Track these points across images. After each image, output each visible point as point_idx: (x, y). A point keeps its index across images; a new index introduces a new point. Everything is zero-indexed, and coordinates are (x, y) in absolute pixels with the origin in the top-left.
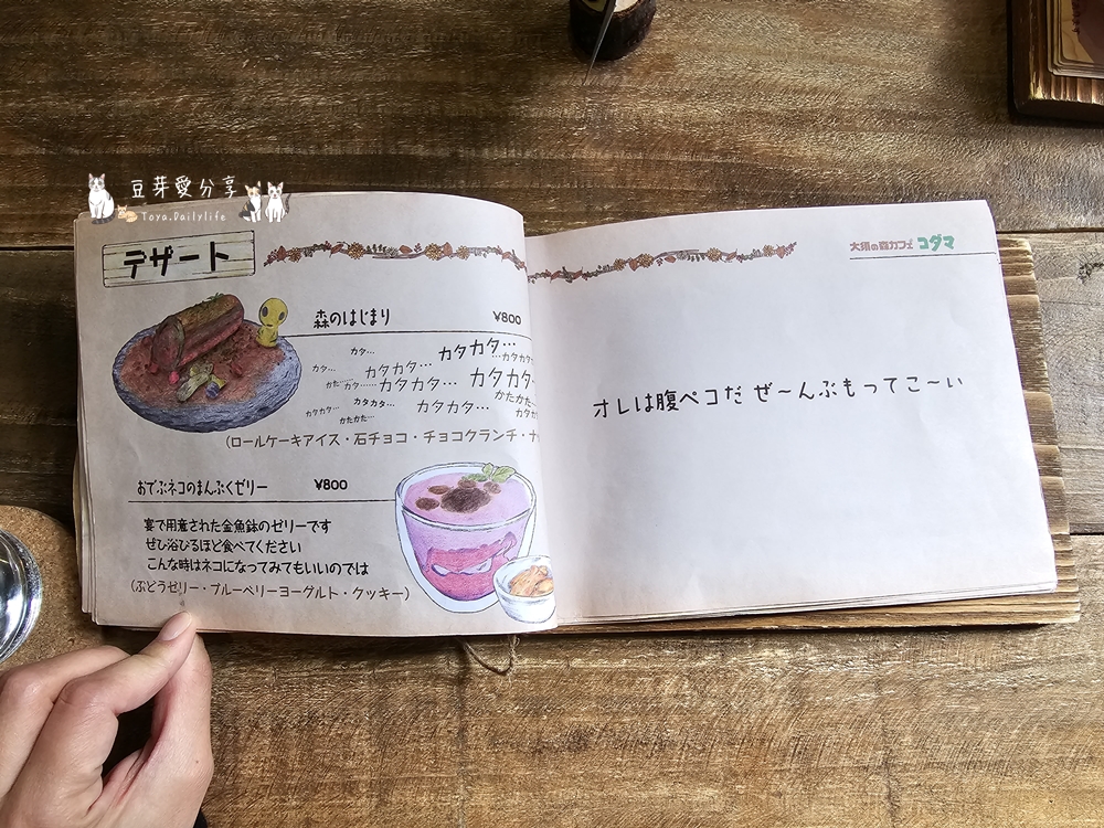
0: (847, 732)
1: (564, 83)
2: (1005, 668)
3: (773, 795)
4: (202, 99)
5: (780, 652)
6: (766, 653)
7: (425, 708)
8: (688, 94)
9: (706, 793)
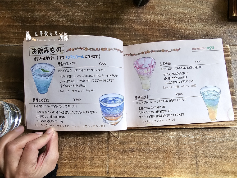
0: (188, 150)
1: (131, 11)
2: (222, 137)
3: (172, 162)
4: (54, 13)
5: (174, 133)
6: (172, 133)
7: (100, 143)
8: (158, 14)
9: (158, 161)
